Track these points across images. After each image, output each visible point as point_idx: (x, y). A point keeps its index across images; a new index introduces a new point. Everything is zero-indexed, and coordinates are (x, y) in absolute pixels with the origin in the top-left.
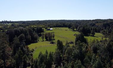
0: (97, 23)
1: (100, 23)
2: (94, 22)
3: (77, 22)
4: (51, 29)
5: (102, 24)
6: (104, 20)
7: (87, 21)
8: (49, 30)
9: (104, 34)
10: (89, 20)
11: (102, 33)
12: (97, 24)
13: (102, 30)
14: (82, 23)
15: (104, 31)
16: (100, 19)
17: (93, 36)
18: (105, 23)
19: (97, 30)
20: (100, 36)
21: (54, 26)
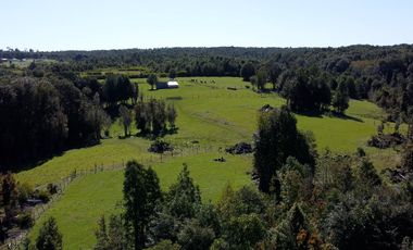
0: (359, 58)
1: (366, 62)
2: (343, 57)
3: (280, 56)
4: (170, 83)
5: (376, 63)
6: (384, 47)
7: (317, 50)
8: (165, 86)
9: (384, 105)
10: (324, 49)
11: (378, 99)
12: (355, 65)
13: (378, 86)
14: (299, 59)
15: (386, 94)
16: (367, 46)
17: (341, 115)
18: (388, 59)
19: (357, 88)
20: (369, 116)
21: (188, 69)
